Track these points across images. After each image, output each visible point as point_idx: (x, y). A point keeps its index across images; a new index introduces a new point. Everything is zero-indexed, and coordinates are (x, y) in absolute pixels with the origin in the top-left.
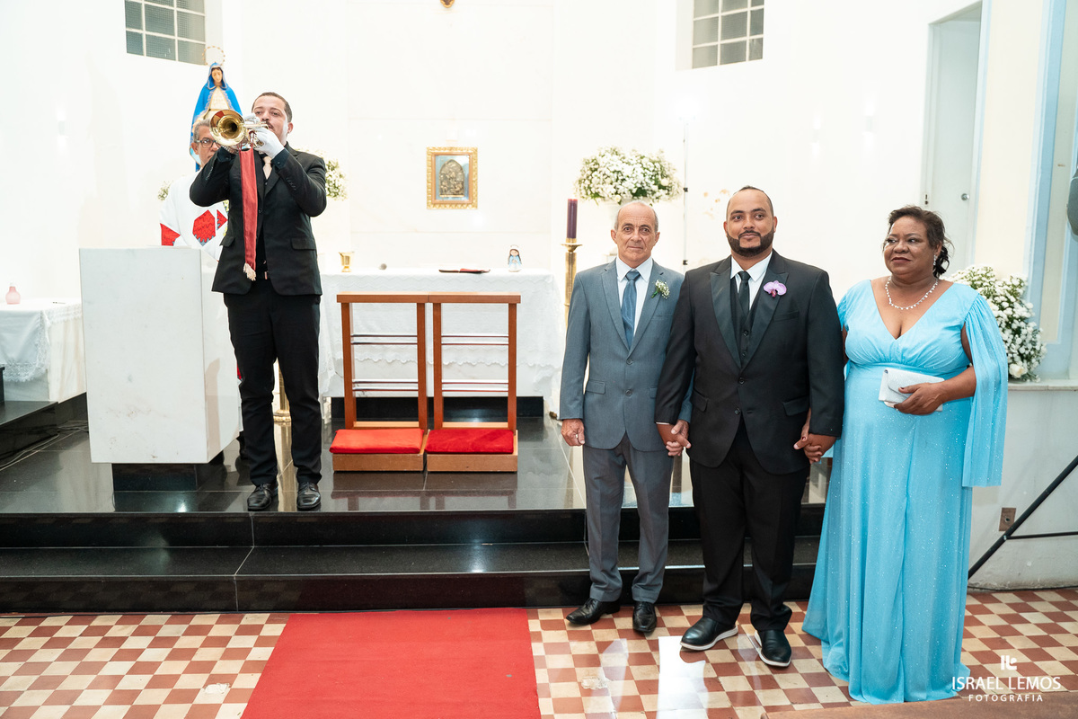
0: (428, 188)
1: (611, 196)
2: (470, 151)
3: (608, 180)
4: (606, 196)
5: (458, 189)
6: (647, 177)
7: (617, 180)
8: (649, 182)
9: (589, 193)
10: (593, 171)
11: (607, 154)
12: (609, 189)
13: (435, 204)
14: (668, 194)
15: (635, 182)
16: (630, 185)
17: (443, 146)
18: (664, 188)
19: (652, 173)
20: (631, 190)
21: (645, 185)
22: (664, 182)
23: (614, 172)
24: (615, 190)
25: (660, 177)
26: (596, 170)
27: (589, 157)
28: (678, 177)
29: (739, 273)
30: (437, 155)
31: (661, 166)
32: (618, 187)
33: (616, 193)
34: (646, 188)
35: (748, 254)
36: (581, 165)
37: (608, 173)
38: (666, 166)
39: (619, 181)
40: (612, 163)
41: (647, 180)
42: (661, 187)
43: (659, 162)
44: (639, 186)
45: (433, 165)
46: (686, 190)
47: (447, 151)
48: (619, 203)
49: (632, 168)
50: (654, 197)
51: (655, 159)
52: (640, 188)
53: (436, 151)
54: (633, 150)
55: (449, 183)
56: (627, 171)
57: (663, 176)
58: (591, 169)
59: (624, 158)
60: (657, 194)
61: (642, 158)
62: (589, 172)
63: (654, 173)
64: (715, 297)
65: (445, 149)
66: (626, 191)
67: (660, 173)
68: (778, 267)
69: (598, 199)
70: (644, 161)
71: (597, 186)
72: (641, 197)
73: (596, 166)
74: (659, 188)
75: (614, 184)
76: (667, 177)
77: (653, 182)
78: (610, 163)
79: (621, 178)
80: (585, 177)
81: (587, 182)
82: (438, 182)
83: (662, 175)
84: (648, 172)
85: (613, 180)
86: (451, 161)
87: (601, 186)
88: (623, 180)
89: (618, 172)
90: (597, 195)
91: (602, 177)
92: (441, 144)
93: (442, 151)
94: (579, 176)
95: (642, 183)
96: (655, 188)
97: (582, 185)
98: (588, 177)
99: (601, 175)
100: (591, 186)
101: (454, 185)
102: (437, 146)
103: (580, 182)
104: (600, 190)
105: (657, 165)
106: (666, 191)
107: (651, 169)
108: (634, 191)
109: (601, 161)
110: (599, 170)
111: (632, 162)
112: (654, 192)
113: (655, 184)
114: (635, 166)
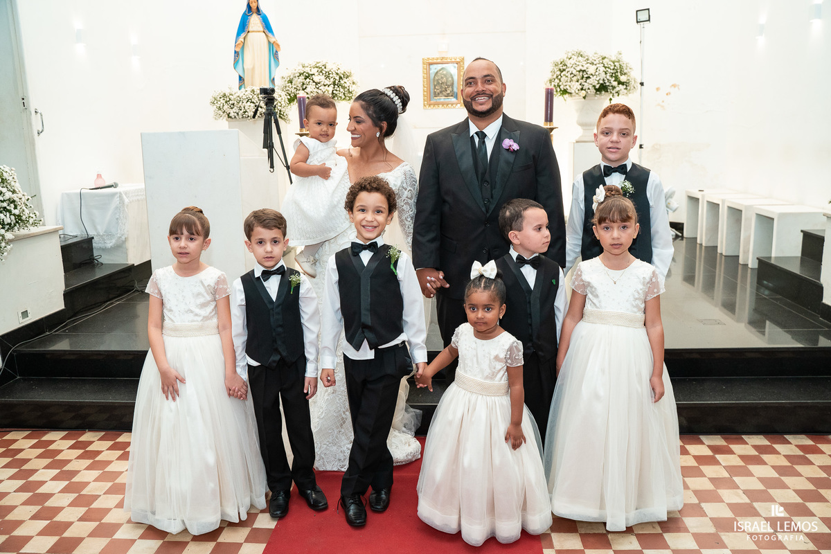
0: (424, 91)
1: (577, 92)
2: (458, 60)
3: (575, 79)
4: (573, 91)
5: (449, 92)
6: (608, 74)
7: (583, 77)
8: (610, 79)
9: (559, 90)
10: (562, 72)
11: (573, 56)
12: (575, 86)
13: (430, 105)
14: (626, 89)
15: (598, 79)
16: (593, 81)
17: (435, 57)
18: (623, 84)
19: (612, 71)
20: (594, 86)
21: (606, 81)
22: (623, 78)
23: (579, 71)
24: (581, 87)
25: (619, 74)
26: (564, 70)
27: (558, 59)
28: (634, 75)
29: (476, 133)
30: (431, 64)
31: (620, 65)
32: (583, 83)
33: (582, 89)
34: (608, 84)
35: (482, 116)
36: (550, 67)
37: (574, 72)
38: (624, 65)
39: (584, 79)
40: (578, 63)
41: (608, 77)
42: (620, 83)
43: (619, 61)
44: (601, 82)
45: (427, 73)
46: (642, 84)
47: (439, 61)
48: (584, 98)
49: (595, 67)
50: (614, 92)
51: (613, 59)
52: (602, 84)
53: (430, 61)
54: (595, 53)
55: (441, 87)
56: (591, 70)
57: (622, 74)
58: (560, 70)
59: (588, 60)
60: (617, 89)
61: (603, 59)
62: (558, 73)
63: (614, 71)
64: (458, 154)
65: (437, 59)
66: (590, 87)
67: (619, 71)
68: (510, 126)
69: (566, 96)
70: (605, 61)
71: (565, 84)
72: (603, 92)
73: (564, 67)
74: (619, 84)
75: (580, 81)
76: (625, 74)
77: (614, 79)
78: (574, 64)
79: (585, 76)
80: (555, 76)
81: (557, 81)
82: (432, 87)
83: (620, 73)
84: (609, 70)
85: (579, 77)
86: (442, 69)
87: (569, 83)
88: (588, 78)
89: (584, 71)
90: (565, 92)
91: (569, 76)
92: (433, 55)
93: (435, 61)
94: (549, 76)
95: (604, 80)
96: (615, 84)
97: (553, 83)
98: (557, 77)
99: (568, 74)
100: (560, 84)
101: (446, 89)
102: (431, 57)
103: (551, 81)
104: (568, 87)
105: (617, 64)
106: (625, 86)
107: (612, 68)
108: (597, 87)
109: (569, 63)
110: (567, 70)
111: (595, 63)
112: (614, 88)
113: (615, 81)
114: (598, 65)
